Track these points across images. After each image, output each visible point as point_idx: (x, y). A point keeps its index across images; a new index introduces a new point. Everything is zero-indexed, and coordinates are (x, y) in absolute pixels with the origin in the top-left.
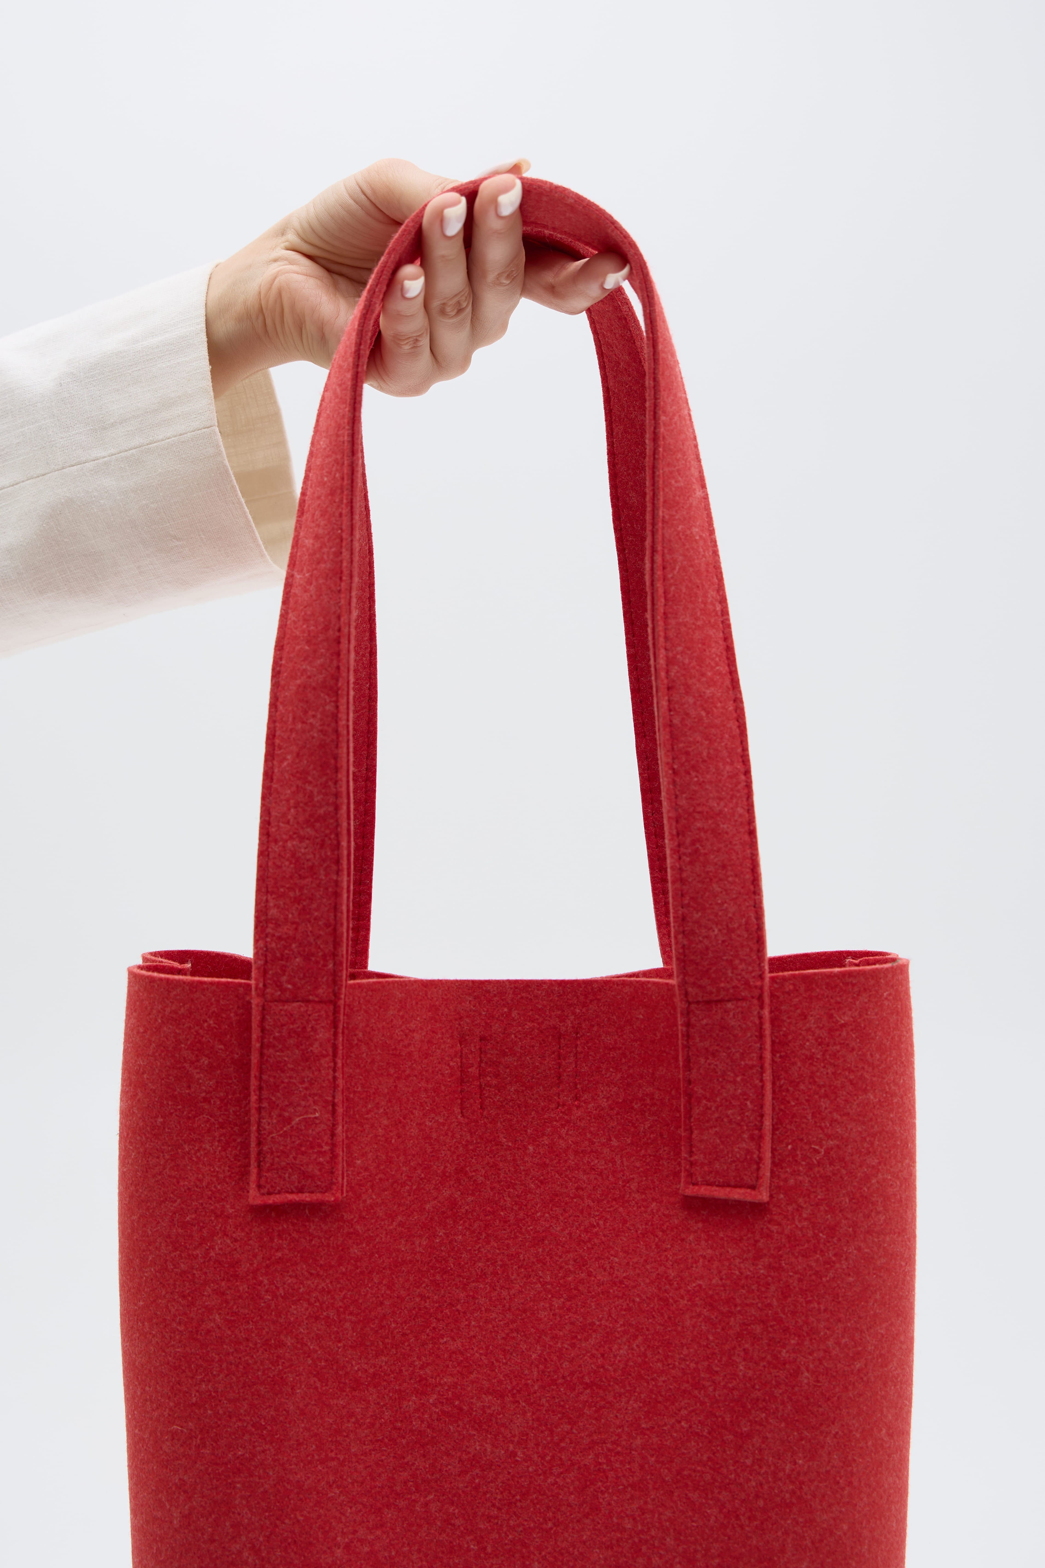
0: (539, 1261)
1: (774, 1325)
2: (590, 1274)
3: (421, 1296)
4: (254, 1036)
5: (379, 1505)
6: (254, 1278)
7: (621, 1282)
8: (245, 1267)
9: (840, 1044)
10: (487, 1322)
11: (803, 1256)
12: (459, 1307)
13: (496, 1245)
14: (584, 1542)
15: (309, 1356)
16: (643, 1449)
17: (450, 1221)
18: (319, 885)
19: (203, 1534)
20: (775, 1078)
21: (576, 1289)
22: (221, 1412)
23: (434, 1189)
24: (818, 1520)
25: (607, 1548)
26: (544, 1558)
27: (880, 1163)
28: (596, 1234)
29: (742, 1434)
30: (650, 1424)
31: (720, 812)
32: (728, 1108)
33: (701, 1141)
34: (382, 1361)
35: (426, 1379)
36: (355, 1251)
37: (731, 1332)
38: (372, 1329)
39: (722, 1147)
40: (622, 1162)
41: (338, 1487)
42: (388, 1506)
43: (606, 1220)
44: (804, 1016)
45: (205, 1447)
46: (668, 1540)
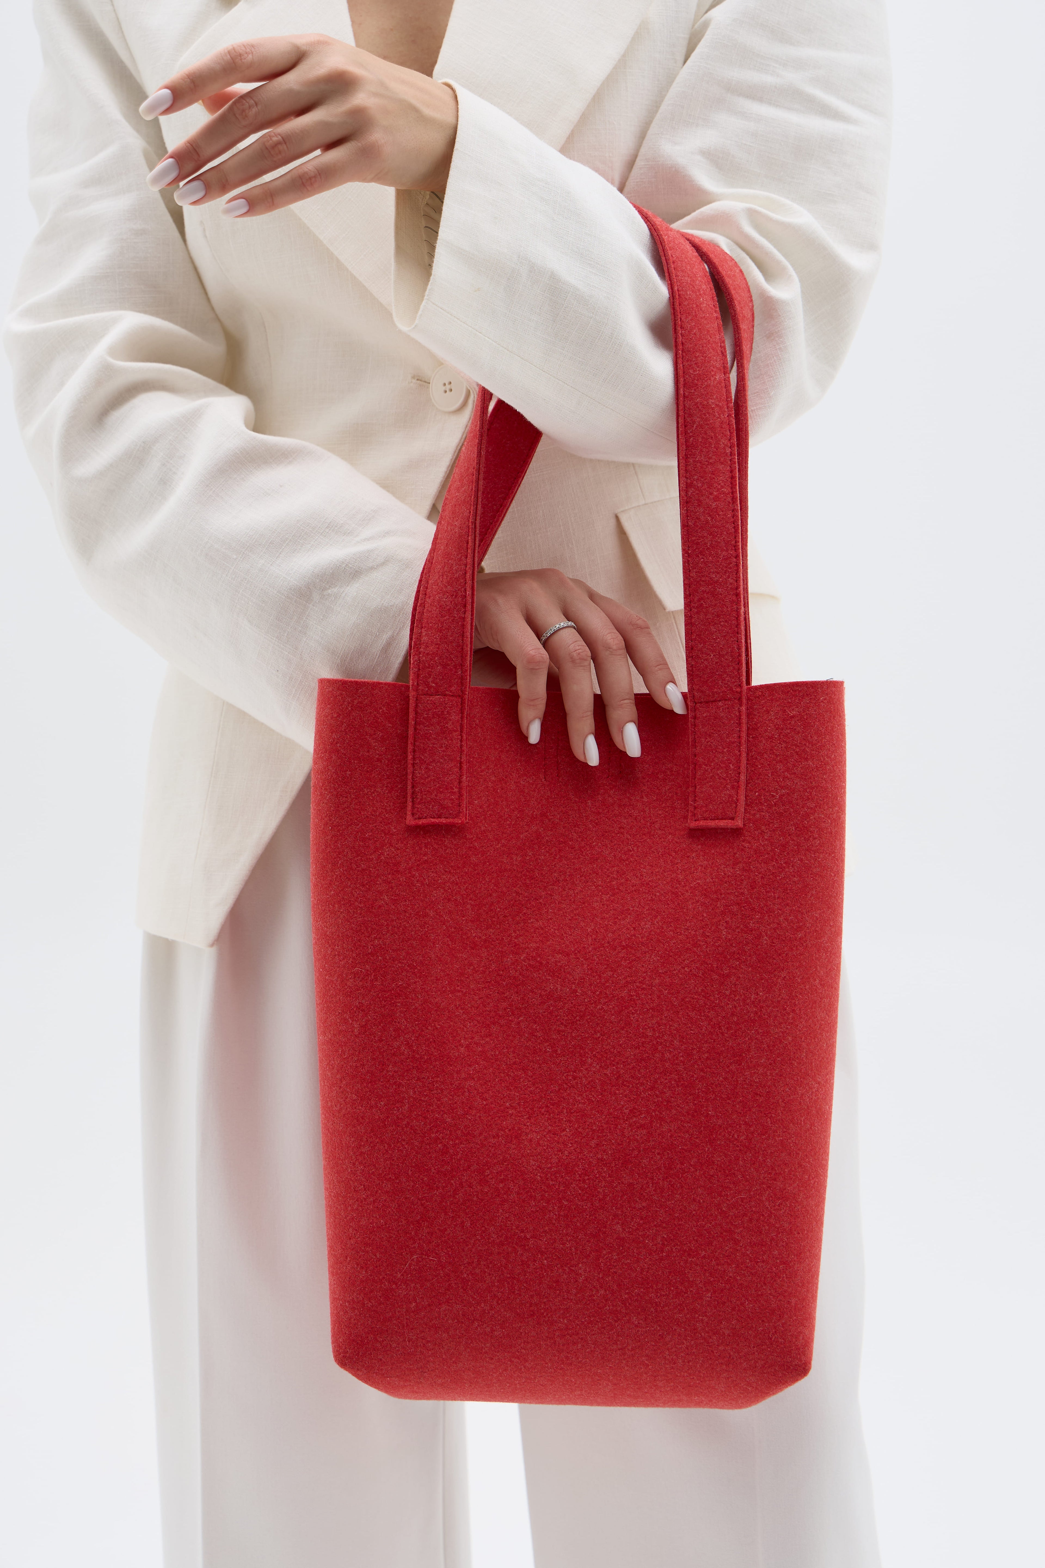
0: (594, 872)
1: (745, 906)
2: (627, 880)
3: (517, 893)
4: (411, 717)
5: (488, 1022)
6: (410, 873)
7: (648, 884)
8: (403, 866)
9: (790, 729)
10: (559, 910)
11: (764, 863)
12: (541, 901)
13: (566, 862)
14: (621, 1045)
15: (444, 924)
16: (660, 986)
17: (536, 847)
18: (453, 621)
19: (374, 1037)
20: (749, 751)
21: (618, 889)
22: (388, 958)
23: (526, 825)
24: (772, 1032)
25: (636, 1048)
26: (594, 1056)
27: (816, 806)
28: (632, 855)
29: (724, 975)
30: (664, 970)
31: (717, 582)
32: (718, 769)
33: (701, 792)
34: (491, 932)
35: (519, 945)
36: (474, 859)
37: (717, 911)
38: (484, 911)
39: (714, 794)
40: (650, 811)
41: (462, 1009)
42: (494, 1023)
43: (638, 847)
44: (768, 712)
45: (377, 980)
46: (675, 1042)
